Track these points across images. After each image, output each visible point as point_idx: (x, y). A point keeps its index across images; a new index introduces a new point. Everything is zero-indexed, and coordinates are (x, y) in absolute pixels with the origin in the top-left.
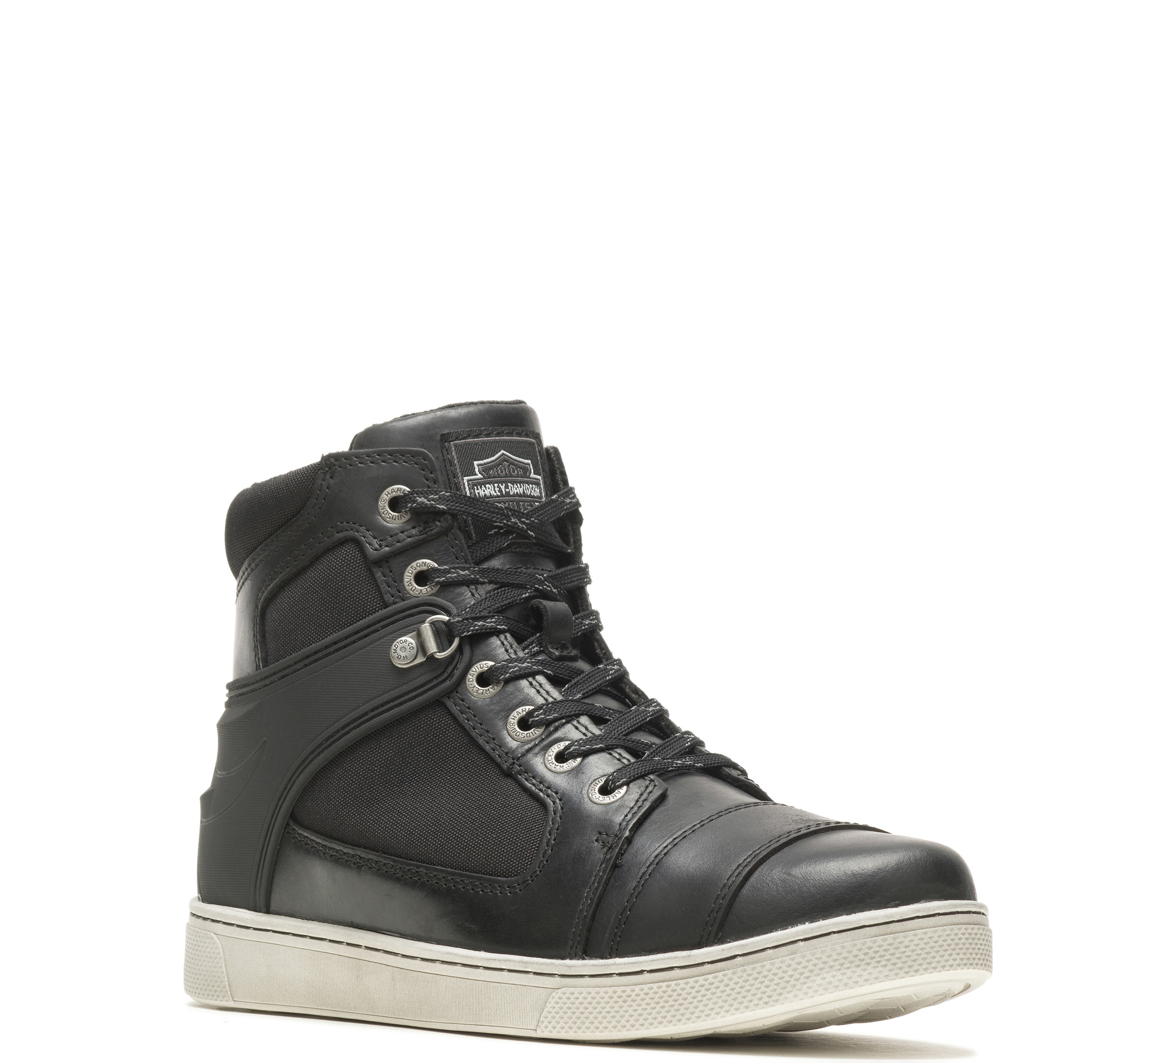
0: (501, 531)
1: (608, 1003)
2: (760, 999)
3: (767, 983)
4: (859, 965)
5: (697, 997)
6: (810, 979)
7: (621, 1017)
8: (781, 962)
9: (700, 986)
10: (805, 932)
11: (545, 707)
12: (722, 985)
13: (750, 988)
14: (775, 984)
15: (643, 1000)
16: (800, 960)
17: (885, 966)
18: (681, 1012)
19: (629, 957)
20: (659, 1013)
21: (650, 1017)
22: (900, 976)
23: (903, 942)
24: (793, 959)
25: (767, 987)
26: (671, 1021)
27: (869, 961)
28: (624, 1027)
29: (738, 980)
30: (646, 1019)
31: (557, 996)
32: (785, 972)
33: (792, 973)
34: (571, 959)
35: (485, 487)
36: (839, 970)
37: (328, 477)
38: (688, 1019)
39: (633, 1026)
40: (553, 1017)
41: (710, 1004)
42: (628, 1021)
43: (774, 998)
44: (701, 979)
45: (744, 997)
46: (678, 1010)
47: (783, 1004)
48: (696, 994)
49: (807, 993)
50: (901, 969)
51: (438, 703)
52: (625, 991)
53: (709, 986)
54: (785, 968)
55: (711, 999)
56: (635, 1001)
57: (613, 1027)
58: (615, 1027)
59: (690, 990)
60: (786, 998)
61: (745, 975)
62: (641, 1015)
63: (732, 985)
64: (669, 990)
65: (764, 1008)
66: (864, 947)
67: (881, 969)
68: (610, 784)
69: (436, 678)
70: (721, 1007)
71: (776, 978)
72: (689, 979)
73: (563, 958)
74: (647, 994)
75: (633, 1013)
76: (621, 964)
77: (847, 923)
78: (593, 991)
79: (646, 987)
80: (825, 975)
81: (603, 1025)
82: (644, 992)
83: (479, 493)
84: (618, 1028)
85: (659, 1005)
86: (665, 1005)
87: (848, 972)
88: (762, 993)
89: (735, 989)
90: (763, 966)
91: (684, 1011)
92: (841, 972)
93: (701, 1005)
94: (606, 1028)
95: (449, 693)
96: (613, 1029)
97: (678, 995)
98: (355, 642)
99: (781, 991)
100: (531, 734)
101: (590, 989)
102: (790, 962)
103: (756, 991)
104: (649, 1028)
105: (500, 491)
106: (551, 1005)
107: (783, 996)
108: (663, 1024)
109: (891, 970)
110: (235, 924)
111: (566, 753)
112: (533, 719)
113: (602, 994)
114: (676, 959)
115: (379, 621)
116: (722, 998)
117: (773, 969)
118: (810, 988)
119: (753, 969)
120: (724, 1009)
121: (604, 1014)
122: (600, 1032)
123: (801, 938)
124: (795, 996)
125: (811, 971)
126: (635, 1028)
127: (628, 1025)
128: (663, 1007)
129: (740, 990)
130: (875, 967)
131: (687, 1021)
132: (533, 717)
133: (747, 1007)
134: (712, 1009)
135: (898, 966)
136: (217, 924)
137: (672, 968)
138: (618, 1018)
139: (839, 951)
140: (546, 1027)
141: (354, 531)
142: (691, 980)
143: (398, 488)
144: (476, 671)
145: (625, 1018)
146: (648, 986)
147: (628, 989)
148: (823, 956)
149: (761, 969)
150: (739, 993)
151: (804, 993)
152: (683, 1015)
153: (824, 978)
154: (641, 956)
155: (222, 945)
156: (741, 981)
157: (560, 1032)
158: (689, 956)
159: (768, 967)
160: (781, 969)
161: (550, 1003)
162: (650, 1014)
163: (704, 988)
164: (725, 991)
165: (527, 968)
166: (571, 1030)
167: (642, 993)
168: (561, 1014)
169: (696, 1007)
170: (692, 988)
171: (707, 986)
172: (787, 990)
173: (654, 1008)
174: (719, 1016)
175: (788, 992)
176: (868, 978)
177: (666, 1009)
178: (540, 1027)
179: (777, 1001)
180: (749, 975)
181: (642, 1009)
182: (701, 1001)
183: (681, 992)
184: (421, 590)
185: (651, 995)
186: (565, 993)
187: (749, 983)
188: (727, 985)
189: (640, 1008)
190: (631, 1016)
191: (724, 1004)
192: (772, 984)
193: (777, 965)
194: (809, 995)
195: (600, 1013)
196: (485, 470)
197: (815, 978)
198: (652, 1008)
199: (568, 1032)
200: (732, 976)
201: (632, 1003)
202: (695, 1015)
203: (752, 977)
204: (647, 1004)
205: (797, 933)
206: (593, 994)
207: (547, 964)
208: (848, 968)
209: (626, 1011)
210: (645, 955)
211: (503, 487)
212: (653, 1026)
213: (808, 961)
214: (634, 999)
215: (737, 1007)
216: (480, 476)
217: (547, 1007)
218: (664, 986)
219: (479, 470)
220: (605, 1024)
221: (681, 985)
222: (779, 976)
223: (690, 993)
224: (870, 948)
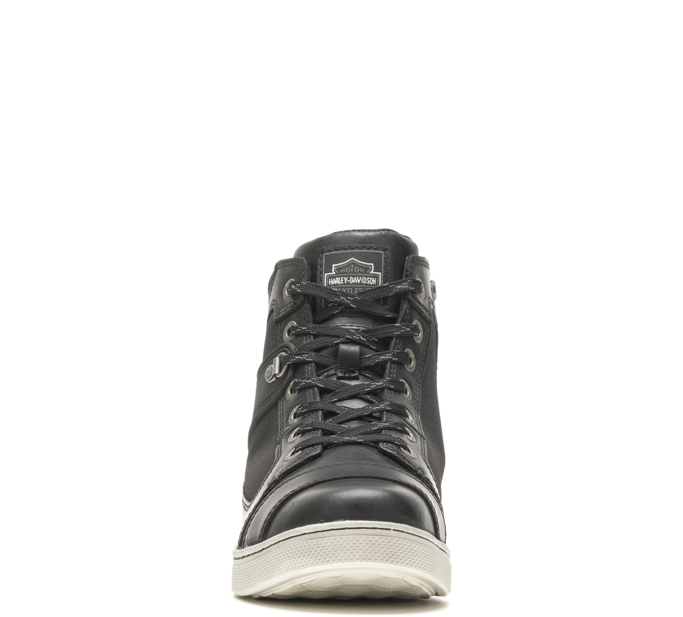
0: (336, 304)
17: (311, 557)
22: (319, 563)
27: (304, 554)
35: (335, 279)
50: (319, 559)
67: (310, 559)
68: (295, 450)
83: (331, 283)
87: (296, 560)
100: (295, 421)
105: (344, 281)
109: (314, 560)
123: (281, 539)
130: (307, 558)
135: (318, 558)
144: (292, 385)
196: (338, 269)
211: (346, 279)
216: (334, 273)
219: (334, 269)
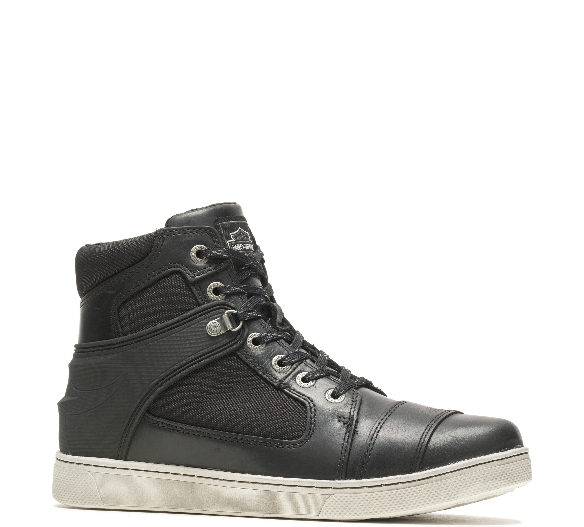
0: (247, 268)
1: (362, 501)
2: (445, 497)
3: (449, 489)
4: (492, 480)
5: (412, 497)
6: (470, 487)
7: (369, 508)
8: (456, 479)
9: (414, 492)
10: (467, 464)
11: (290, 355)
12: (425, 491)
13: (440, 492)
14: (453, 490)
15: (382, 499)
16: (465, 478)
17: (503, 480)
18: (403, 505)
19: (372, 478)
20: (391, 505)
21: (386, 508)
22: (509, 484)
23: (510, 468)
24: (462, 477)
25: (449, 491)
26: (398, 509)
27: (497, 478)
28: (371, 512)
29: (434, 488)
30: (384, 509)
31: (332, 499)
32: (457, 484)
33: (461, 484)
34: (338, 480)
35: (236, 246)
36: (483, 482)
37: (161, 240)
38: (407, 508)
39: (376, 512)
40: (330, 509)
41: (419, 500)
42: (373, 510)
43: (452, 497)
44: (414, 488)
45: (437, 497)
46: (402, 504)
47: (457, 499)
48: (412, 496)
49: (468, 494)
50: (510, 481)
51: (233, 354)
52: (372, 495)
53: (419, 492)
54: (458, 482)
55: (419, 498)
56: (378, 500)
57: (365, 513)
58: (366, 513)
59: (408, 494)
60: (458, 497)
61: (437, 486)
62: (381, 507)
63: (430, 491)
64: (397, 494)
65: (447, 501)
66: (494, 471)
67: (502, 481)
68: (336, 393)
69: (232, 341)
70: (425, 502)
71: (453, 487)
72: (408, 488)
73: (334, 480)
74: (384, 496)
75: (377, 506)
76: (370, 482)
77: (486, 459)
78: (354, 496)
79: (384, 493)
80: (477, 485)
81: (359, 512)
82: (383, 495)
83: (234, 249)
84: (367, 513)
85: (391, 501)
86: (394, 501)
87: (488, 483)
88: (446, 494)
89: (432, 493)
90: (446, 481)
91: (405, 504)
92: (484, 483)
93: (414, 501)
94: (361, 513)
95: (239, 349)
96: (365, 514)
97: (401, 496)
98: (184, 323)
99: (456, 493)
100: (285, 369)
101: (352, 495)
102: (460, 479)
103: (443, 494)
104: (385, 513)
105: (242, 248)
106: (328, 503)
107: (457, 496)
108: (393, 511)
109: (506, 482)
110: (103, 466)
111: (307, 378)
112: (285, 361)
113: (359, 497)
114: (400, 479)
115: (197, 313)
116: (425, 497)
117: (452, 482)
118: (470, 491)
119: (441, 483)
120: (426, 503)
121: (360, 506)
122: (357, 515)
123: (465, 467)
124: (463, 495)
125: (471, 483)
126: (377, 513)
127: (374, 512)
128: (393, 502)
129: (434, 493)
130: (499, 480)
131: (406, 509)
132: (285, 360)
133: (438, 501)
134: (420, 503)
135: (508, 479)
136: (90, 467)
137: (398, 483)
138: (368, 508)
139: (483, 473)
140: (325, 514)
141: (179, 268)
142: (409, 489)
143: (200, 246)
144: (251, 338)
145: (372, 508)
146: (385, 492)
147: (374, 494)
148: (476, 476)
149: (445, 483)
150: (434, 495)
151: (467, 494)
152: (404, 506)
153: (476, 487)
154: (379, 478)
155: (94, 477)
156: (435, 489)
157: (333, 516)
158: (408, 477)
159: (449, 481)
160: (456, 483)
161: (328, 502)
162: (386, 506)
163: (416, 492)
164: (427, 494)
165: (312, 485)
166: (340, 515)
167: (382, 496)
168: (334, 507)
169: (411, 502)
170: (410, 493)
171: (418, 492)
172: (459, 493)
173: (388, 503)
174: (424, 506)
175: (459, 494)
176: (496, 486)
177: (395, 503)
178: (321, 514)
179: (454, 498)
180: (439, 486)
181: (382, 504)
182: (414, 499)
183: (403, 495)
184: (217, 297)
185: (387, 496)
186: (337, 497)
187: (439, 489)
188: (428, 491)
189: (380, 503)
190: (375, 507)
191: (426, 500)
192: (451, 490)
193: (454, 481)
194: (470, 495)
195: (358, 506)
196: (235, 237)
197: (472, 486)
198: (387, 503)
199: (338, 516)
200: (431, 486)
201: (376, 501)
202: (411, 506)
203: (441, 486)
204: (384, 501)
205: (463, 465)
206: (354, 497)
207: (326, 483)
208: (488, 481)
209: (373, 505)
210: (381, 477)
211: (243, 246)
212: (388, 512)
213: (469, 478)
214: (377, 499)
215: (433, 502)
216: (233, 240)
217: (326, 504)
218: (394, 492)
219: (233, 237)
220: (360, 511)
221: (403, 492)
222: (455, 486)
223: (408, 495)
224: (497, 471)
